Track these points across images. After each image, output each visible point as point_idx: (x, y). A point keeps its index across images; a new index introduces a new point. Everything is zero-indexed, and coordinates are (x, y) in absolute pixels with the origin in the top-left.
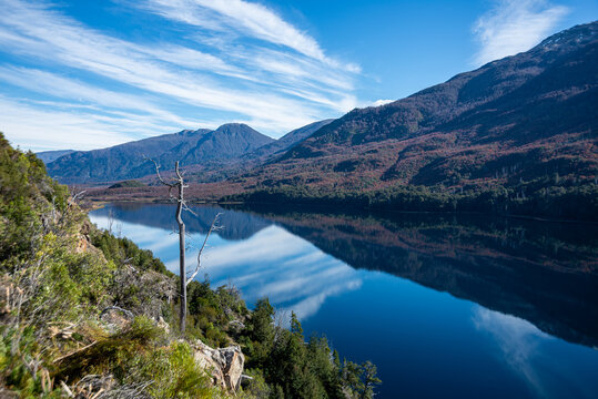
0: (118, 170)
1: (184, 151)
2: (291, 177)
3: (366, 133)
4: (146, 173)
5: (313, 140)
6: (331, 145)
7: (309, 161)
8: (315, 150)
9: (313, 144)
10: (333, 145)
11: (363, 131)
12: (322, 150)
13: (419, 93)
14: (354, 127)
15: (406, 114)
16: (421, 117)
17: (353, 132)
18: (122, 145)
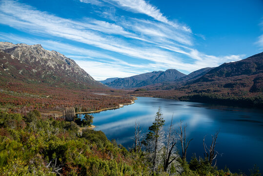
0: (132, 84)
1: (154, 78)
2: (206, 89)
3: (231, 72)
4: (142, 86)
5: (208, 75)
6: (216, 77)
7: (209, 83)
8: (210, 79)
9: (209, 76)
10: (217, 77)
11: (230, 72)
12: (213, 79)
13: (253, 56)
14: (225, 70)
15: (249, 65)
16: (256, 66)
17: (225, 72)
18: (134, 76)
